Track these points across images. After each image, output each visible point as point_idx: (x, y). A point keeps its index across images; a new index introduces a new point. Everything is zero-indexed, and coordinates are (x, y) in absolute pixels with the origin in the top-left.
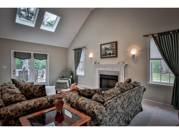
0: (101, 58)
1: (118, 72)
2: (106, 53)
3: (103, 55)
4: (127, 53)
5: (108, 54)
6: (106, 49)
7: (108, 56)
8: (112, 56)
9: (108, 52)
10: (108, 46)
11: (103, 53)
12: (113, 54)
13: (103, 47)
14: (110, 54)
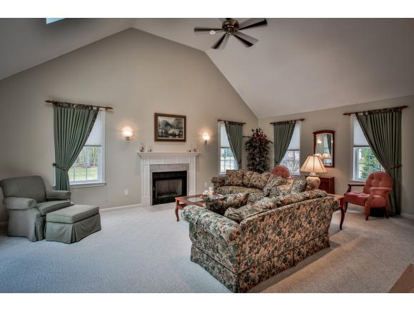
0: (156, 140)
1: (187, 165)
2: (166, 132)
3: (160, 134)
4: (197, 136)
5: (171, 135)
6: (167, 124)
7: (171, 138)
8: (177, 138)
9: (171, 131)
10: (171, 121)
11: (160, 131)
12: (179, 135)
13: (161, 119)
14: (174, 135)
